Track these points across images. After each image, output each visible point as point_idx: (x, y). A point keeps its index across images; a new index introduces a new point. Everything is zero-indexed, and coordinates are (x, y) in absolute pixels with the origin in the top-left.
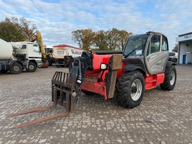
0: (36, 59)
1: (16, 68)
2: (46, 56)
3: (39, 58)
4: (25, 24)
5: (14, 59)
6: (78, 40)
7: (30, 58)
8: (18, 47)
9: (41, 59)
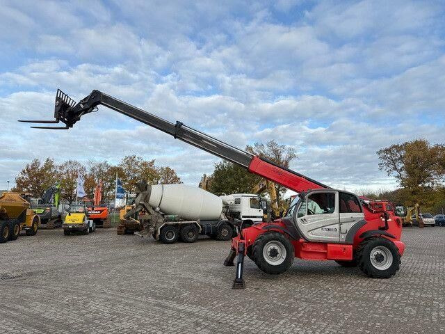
0: (253, 219)
1: (225, 232)
2: (278, 212)
3: (259, 217)
4: (276, 152)
5: (224, 218)
6: (395, 168)
7: (243, 217)
8: (229, 203)
9: (261, 219)
